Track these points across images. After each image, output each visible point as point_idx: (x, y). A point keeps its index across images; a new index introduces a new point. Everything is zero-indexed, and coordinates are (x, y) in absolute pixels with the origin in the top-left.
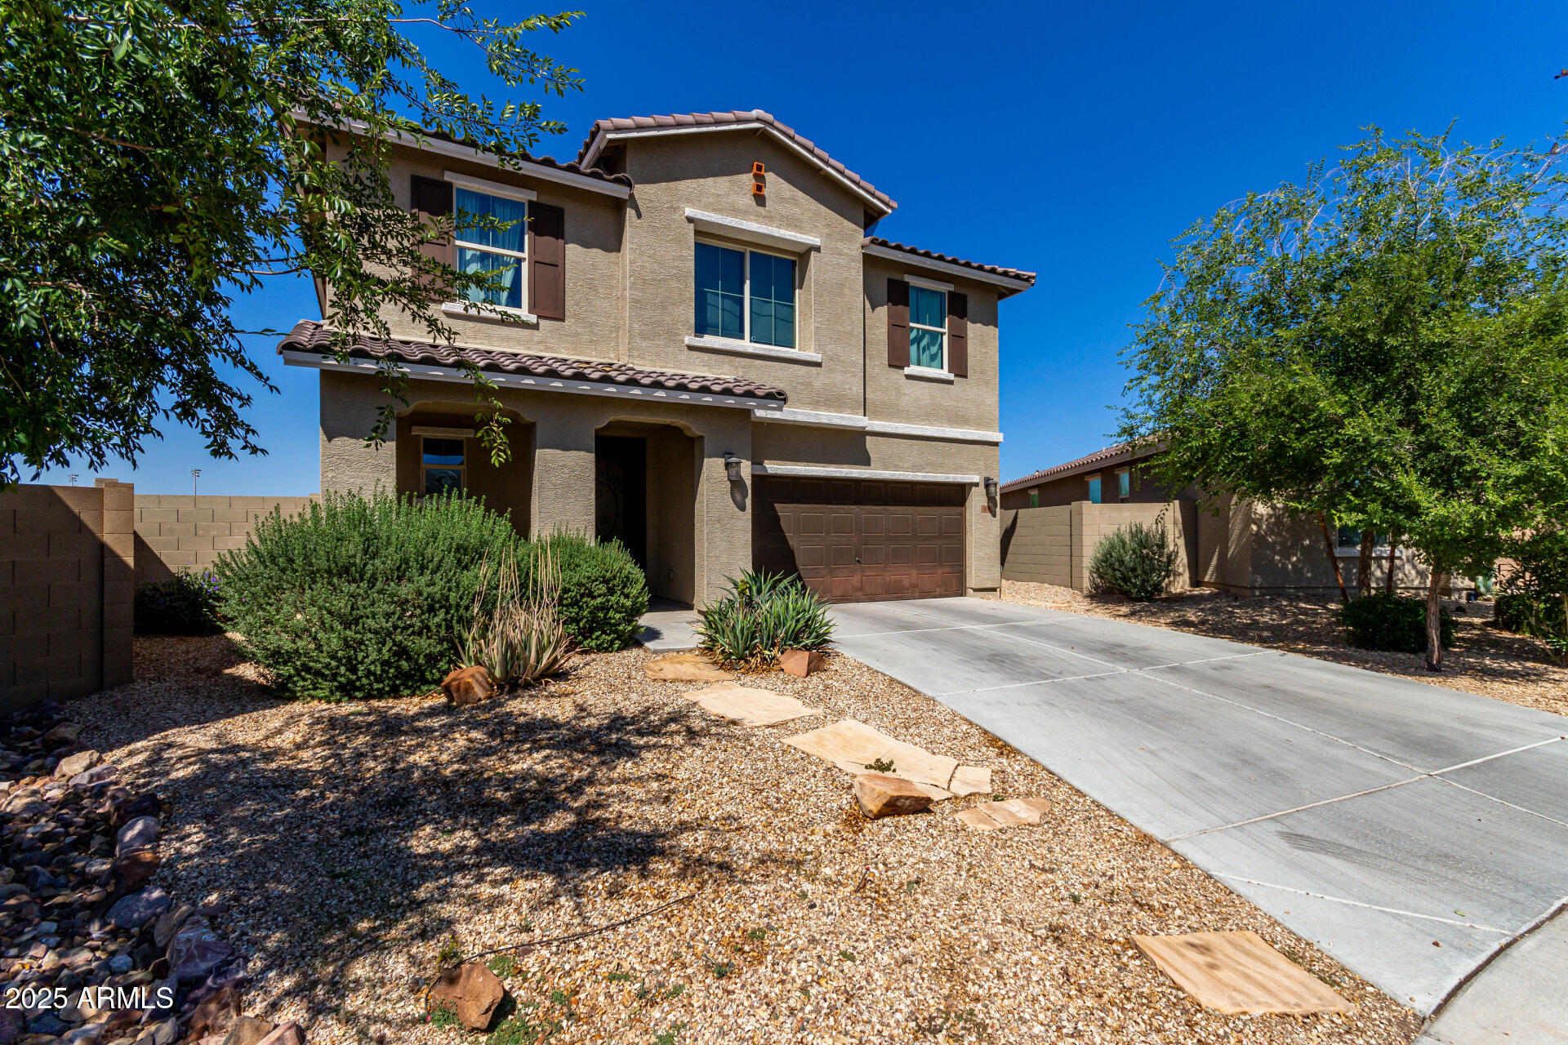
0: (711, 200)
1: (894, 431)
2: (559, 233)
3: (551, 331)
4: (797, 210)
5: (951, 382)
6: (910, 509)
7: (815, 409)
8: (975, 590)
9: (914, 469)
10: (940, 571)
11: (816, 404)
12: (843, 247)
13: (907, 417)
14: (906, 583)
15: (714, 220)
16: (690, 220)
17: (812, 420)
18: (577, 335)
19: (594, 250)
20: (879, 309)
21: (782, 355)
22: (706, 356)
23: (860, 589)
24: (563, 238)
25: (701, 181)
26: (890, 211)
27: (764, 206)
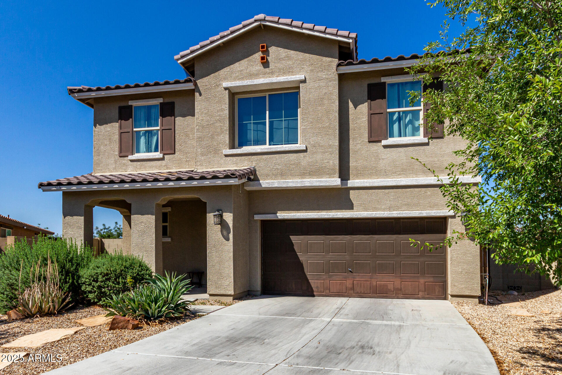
0: (237, 74)
1: (371, 185)
2: (172, 113)
3: (169, 160)
4: (290, 62)
5: (427, 144)
6: (394, 236)
7: (302, 178)
8: (453, 296)
9: (390, 209)
10: (422, 281)
11: (303, 175)
12: (323, 75)
13: (386, 174)
14: (391, 287)
15: (237, 85)
16: (226, 89)
17: (299, 185)
18: (180, 159)
19: (188, 117)
20: (360, 106)
21: (279, 150)
22: (235, 159)
23: (353, 288)
24: (174, 115)
25: (232, 66)
26: (351, 41)
27: (268, 67)
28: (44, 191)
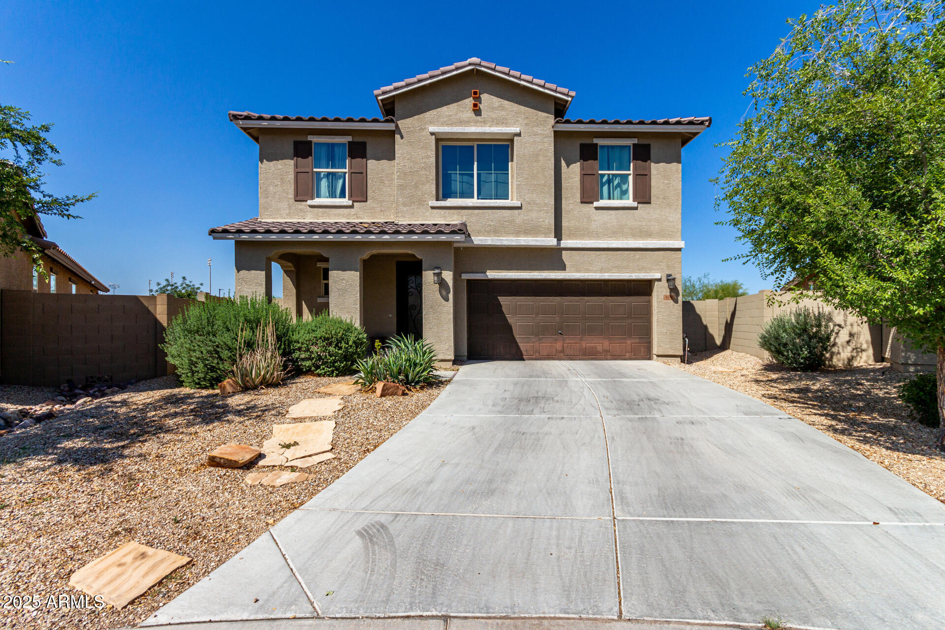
0: (445, 119)
1: (584, 246)
2: (363, 155)
3: (360, 208)
4: (504, 113)
5: (636, 208)
6: (603, 298)
7: (517, 236)
8: (658, 356)
9: (602, 270)
10: (629, 342)
11: (517, 233)
12: (538, 130)
13: (597, 236)
14: (599, 348)
15: (446, 131)
16: (432, 134)
17: (514, 243)
18: (373, 208)
19: (382, 161)
20: (572, 166)
21: (492, 205)
22: (442, 212)
23: (563, 351)
24: (365, 157)
25: (439, 109)
26: (570, 99)
27: (481, 115)
28: (214, 238)
